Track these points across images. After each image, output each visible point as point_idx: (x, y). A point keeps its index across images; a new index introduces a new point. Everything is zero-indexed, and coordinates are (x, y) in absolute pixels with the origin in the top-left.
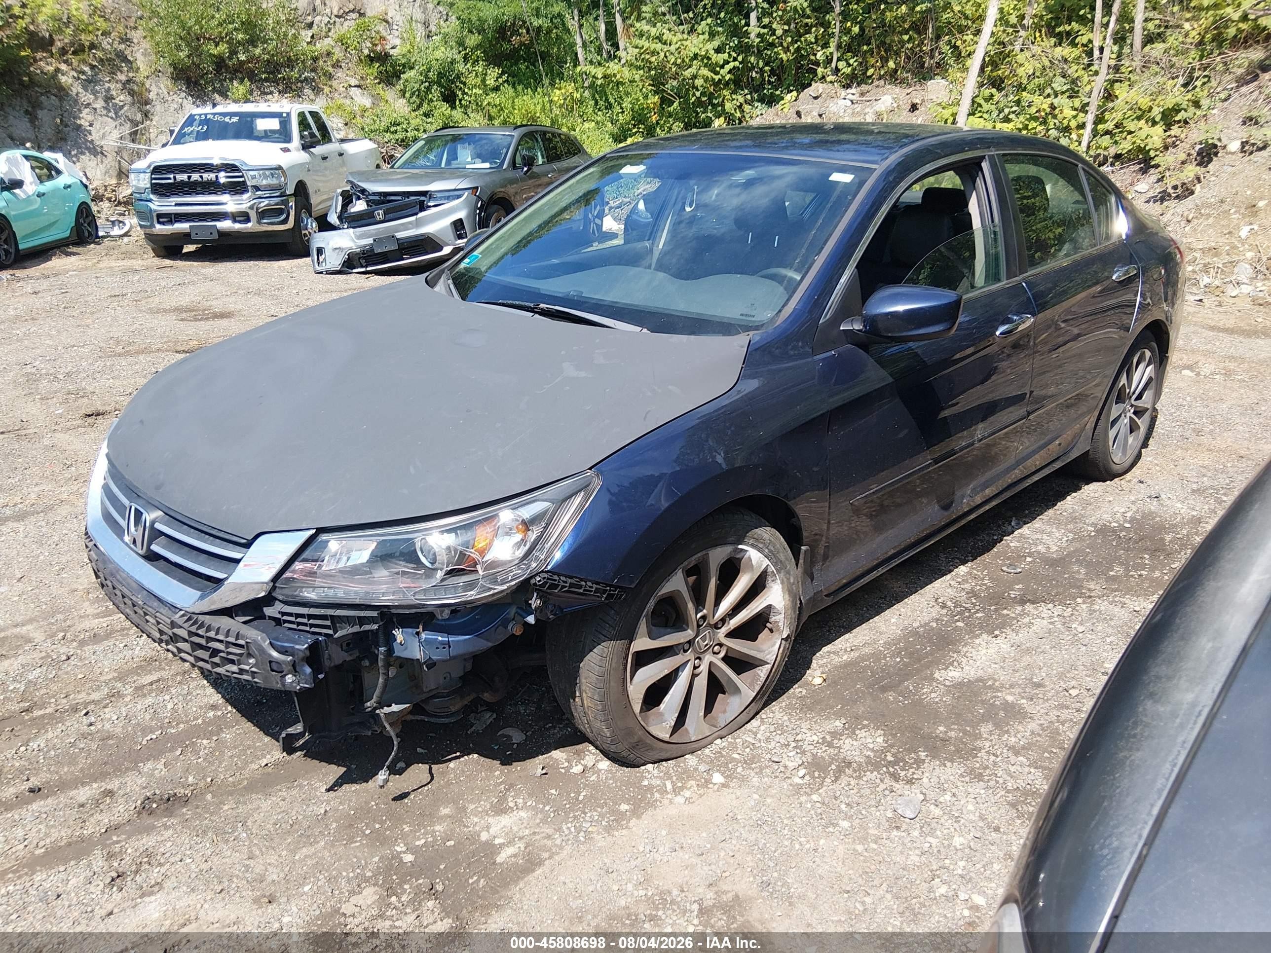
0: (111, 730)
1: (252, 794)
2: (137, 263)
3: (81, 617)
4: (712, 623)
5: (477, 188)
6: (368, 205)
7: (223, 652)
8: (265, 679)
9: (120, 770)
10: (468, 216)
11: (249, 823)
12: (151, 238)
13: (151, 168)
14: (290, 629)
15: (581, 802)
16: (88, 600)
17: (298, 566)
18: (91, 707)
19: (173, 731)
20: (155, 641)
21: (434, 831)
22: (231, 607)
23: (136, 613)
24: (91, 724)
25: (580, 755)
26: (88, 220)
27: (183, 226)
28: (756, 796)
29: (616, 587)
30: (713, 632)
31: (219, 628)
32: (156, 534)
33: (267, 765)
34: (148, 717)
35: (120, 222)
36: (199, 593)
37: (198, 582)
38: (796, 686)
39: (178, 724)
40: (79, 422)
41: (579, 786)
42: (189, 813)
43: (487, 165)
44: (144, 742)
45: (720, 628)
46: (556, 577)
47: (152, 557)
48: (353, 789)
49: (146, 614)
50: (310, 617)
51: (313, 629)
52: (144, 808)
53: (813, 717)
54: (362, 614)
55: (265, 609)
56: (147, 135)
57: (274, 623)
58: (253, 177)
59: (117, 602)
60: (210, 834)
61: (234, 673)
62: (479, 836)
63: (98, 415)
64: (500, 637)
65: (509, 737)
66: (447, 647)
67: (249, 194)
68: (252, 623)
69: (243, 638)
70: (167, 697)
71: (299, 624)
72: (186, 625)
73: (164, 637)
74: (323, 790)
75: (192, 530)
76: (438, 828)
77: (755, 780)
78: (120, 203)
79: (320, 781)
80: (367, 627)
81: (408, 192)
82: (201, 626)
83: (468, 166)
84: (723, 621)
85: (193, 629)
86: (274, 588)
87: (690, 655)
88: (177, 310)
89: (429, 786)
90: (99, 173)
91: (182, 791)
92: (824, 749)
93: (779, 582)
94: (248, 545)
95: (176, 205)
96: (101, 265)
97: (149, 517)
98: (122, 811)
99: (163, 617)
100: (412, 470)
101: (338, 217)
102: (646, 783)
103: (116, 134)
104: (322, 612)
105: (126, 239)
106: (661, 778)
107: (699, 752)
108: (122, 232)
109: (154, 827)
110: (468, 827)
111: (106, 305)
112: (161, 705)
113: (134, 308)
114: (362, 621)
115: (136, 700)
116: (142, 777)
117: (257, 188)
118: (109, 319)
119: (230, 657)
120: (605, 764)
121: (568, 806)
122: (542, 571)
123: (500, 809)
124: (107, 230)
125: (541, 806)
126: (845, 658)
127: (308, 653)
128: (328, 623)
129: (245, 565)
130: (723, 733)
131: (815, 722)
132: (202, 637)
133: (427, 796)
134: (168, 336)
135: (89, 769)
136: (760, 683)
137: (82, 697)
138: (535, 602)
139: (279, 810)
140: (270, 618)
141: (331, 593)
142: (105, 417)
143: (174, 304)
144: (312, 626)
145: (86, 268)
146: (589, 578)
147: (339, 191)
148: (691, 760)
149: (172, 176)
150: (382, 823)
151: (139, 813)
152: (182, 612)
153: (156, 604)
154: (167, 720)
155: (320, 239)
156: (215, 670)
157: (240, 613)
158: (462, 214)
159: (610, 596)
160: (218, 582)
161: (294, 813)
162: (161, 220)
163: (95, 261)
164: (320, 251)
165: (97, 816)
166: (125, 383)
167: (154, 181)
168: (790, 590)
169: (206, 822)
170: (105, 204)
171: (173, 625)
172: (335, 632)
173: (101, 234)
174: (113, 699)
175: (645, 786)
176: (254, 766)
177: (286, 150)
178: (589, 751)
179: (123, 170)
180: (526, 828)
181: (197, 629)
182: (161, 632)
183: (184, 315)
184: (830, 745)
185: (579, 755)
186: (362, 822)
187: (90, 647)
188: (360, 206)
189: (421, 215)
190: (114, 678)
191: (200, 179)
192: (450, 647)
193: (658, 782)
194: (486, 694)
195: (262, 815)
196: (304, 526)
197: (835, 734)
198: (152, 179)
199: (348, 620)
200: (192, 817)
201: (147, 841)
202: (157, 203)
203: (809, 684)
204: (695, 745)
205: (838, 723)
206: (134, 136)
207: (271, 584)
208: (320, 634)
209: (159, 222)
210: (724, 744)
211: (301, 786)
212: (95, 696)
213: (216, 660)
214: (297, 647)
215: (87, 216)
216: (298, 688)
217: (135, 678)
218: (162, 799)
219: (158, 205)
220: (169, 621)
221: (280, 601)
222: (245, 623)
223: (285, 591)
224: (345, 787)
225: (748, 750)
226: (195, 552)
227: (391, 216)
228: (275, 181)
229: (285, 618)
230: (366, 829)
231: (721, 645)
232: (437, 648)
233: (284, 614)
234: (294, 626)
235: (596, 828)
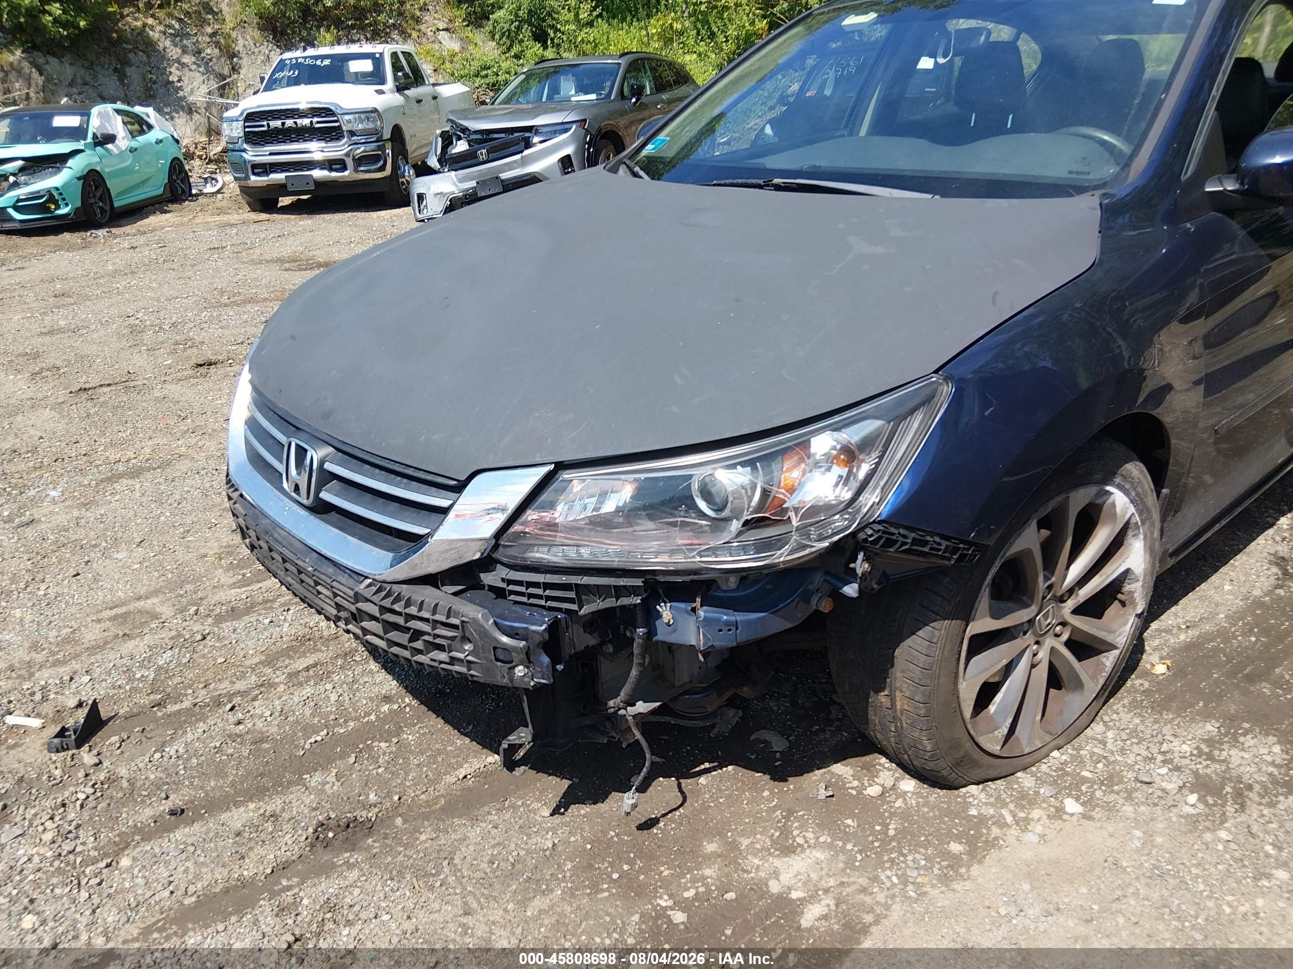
0: (264, 729)
1: (453, 817)
2: (234, 218)
3: (214, 587)
4: (1059, 594)
5: (585, 120)
6: (470, 145)
7: (429, 634)
8: (487, 671)
9: (281, 785)
10: (576, 152)
11: (457, 861)
12: (246, 191)
13: (245, 115)
14: (516, 602)
15: (893, 839)
16: (222, 567)
17: (531, 515)
18: (237, 700)
19: (342, 731)
20: (328, 619)
21: (704, 878)
22: (437, 574)
23: (302, 581)
24: (239, 723)
25: (872, 772)
26: (180, 177)
27: (279, 177)
28: (1138, 833)
29: (970, 544)
30: (1058, 606)
31: (422, 602)
32: (327, 477)
33: (465, 777)
34: (308, 712)
35: (213, 179)
36: (391, 555)
37: (387, 541)
38: (1133, 676)
39: (346, 722)
40: (191, 372)
41: (883, 814)
42: (377, 845)
43: (593, 97)
44: (307, 746)
45: (1065, 601)
46: (893, 530)
47: (321, 509)
48: (583, 812)
49: (317, 583)
50: (547, 586)
51: (549, 603)
52: (318, 838)
53: (1173, 719)
54: (622, 582)
55: (482, 575)
56: (235, 89)
57: (493, 595)
58: (349, 121)
59: (273, 568)
60: (408, 877)
61: (441, 662)
62: (767, 886)
63: (210, 364)
64: (801, 614)
65: (767, 743)
66: (734, 628)
67: (345, 140)
68: (464, 595)
69: (457, 615)
70: (329, 686)
71: (531, 596)
72: (375, 599)
73: (343, 614)
74: (546, 812)
75: (377, 471)
76: (708, 872)
77: (1128, 809)
78: (210, 161)
79: (538, 800)
80: (625, 601)
81: (512, 128)
82: (397, 599)
83: (573, 99)
84: (1071, 591)
85: (387, 603)
86: (496, 546)
87: (1029, 638)
88: (280, 261)
89: (681, 810)
90: (188, 130)
91: (364, 813)
92: (1205, 763)
93: (1142, 537)
94: (459, 488)
95: (271, 154)
96: (197, 220)
97: (315, 455)
98: (290, 842)
99: (341, 587)
100: (679, 381)
101: (438, 160)
102: (973, 812)
103: (204, 89)
104: (564, 579)
105: (219, 196)
106: (992, 805)
107: (1034, 769)
108: (214, 189)
109: (333, 866)
110: (748, 872)
111: (207, 257)
112: (324, 696)
113: (234, 260)
114: (619, 591)
115: (292, 690)
116: (310, 794)
117: (352, 133)
118: (210, 271)
119: (438, 641)
120: (909, 785)
121: (876, 844)
122: (874, 522)
123: (787, 849)
124: (200, 188)
125: (840, 844)
126: (1182, 637)
127: (546, 636)
128: (572, 595)
129: (457, 516)
130: (1059, 741)
131: (1179, 727)
132: (400, 614)
133: (681, 824)
134: (274, 286)
135: (242, 783)
136: (1105, 675)
137: (224, 687)
138: (861, 566)
139: (493, 842)
140: (492, 588)
141: (572, 553)
142: (218, 366)
143: (275, 255)
144: (548, 598)
145: (182, 224)
146: (938, 531)
147: (438, 132)
148: (1025, 780)
149: (265, 123)
150: (631, 862)
151: (312, 846)
152: (369, 581)
153: (331, 570)
154: (333, 717)
155: (421, 185)
156: (415, 658)
157: (447, 581)
158: (569, 150)
159: (962, 557)
160: (417, 540)
161: (513, 846)
162: (256, 171)
163: (191, 217)
164: (421, 197)
165: (259, 850)
166: (235, 332)
167: (247, 130)
168: (1150, 549)
169: (400, 858)
170: (197, 163)
171: (358, 597)
172: (581, 608)
173: (194, 192)
174: (263, 689)
175: (974, 816)
176: (450, 779)
177: (380, 92)
178: (880, 764)
179: (213, 127)
180: (828, 875)
181: (392, 603)
182: (339, 607)
183: (287, 265)
184: (1210, 757)
185: (868, 770)
186: (604, 860)
187: (229, 624)
188: (461, 146)
189: (526, 152)
190: (261, 662)
191: (294, 126)
192: (737, 629)
193: (991, 811)
194: (745, 689)
195: (472, 848)
196: (538, 460)
197: (1210, 742)
198: (245, 127)
199: (599, 591)
200: (381, 852)
201: (328, 887)
202: (251, 153)
203: (1147, 674)
204: (1027, 760)
205: (1209, 727)
206: (223, 91)
207: (494, 541)
208: (559, 610)
209: (254, 174)
210: (1064, 757)
211: (514, 807)
212: (241, 686)
213: (419, 645)
214: (533, 628)
215: (180, 172)
216: (532, 684)
217: (287, 662)
218: (339, 826)
219: (252, 154)
220: (351, 593)
221: (503, 564)
222: (455, 594)
223: (512, 552)
224: (573, 809)
225: (1100, 766)
226: (381, 500)
227: (495, 155)
228: (371, 126)
229: (511, 587)
230: (612, 872)
231: (1064, 624)
232: (720, 630)
233: (510, 582)
234: (525, 599)
235: (927, 879)
